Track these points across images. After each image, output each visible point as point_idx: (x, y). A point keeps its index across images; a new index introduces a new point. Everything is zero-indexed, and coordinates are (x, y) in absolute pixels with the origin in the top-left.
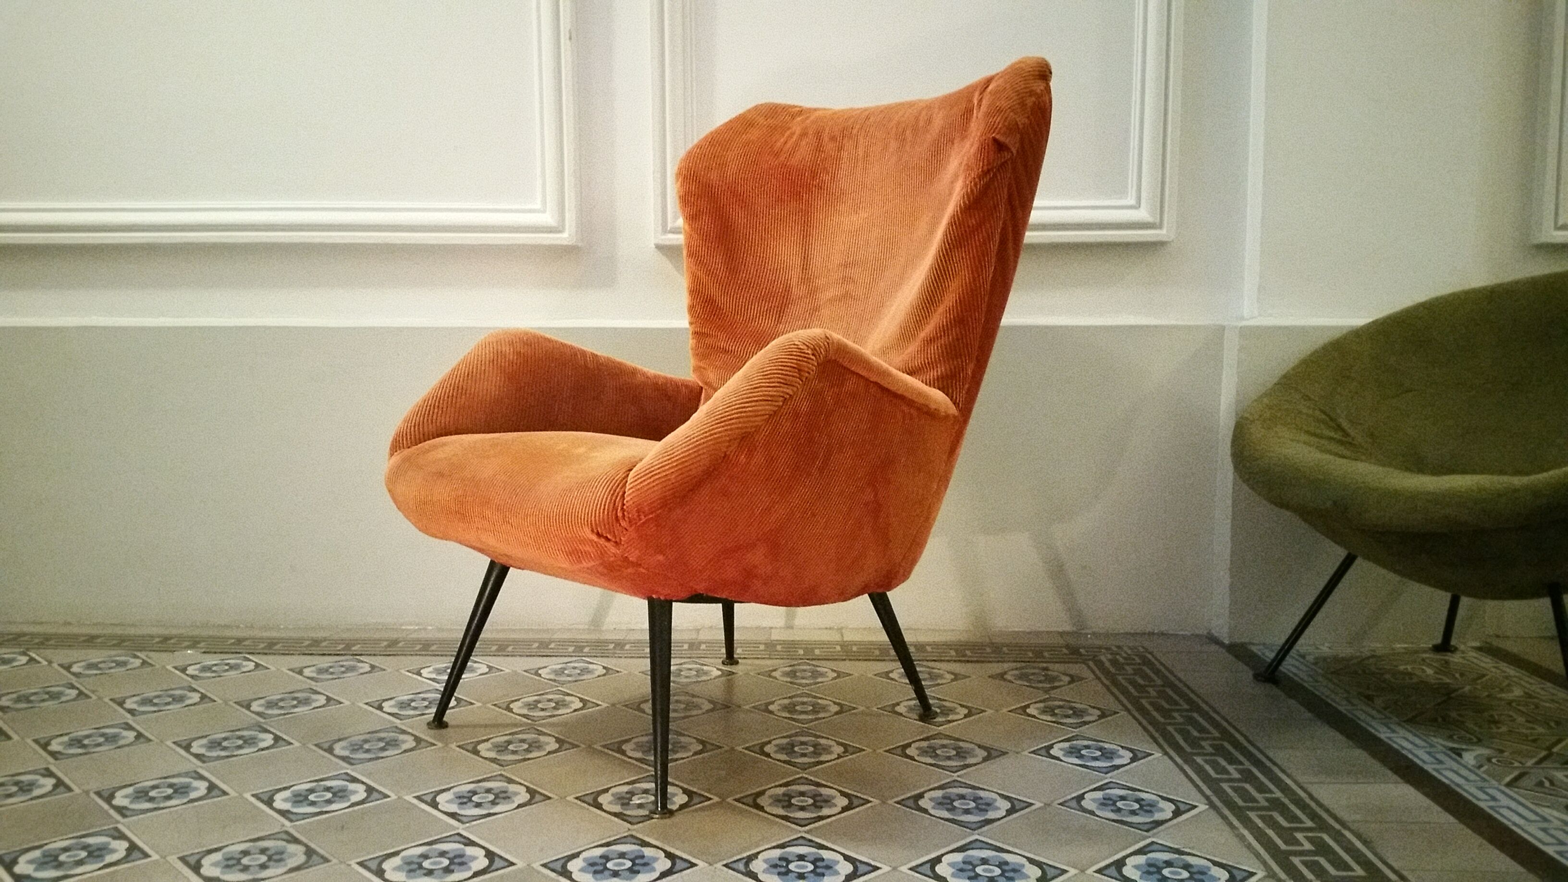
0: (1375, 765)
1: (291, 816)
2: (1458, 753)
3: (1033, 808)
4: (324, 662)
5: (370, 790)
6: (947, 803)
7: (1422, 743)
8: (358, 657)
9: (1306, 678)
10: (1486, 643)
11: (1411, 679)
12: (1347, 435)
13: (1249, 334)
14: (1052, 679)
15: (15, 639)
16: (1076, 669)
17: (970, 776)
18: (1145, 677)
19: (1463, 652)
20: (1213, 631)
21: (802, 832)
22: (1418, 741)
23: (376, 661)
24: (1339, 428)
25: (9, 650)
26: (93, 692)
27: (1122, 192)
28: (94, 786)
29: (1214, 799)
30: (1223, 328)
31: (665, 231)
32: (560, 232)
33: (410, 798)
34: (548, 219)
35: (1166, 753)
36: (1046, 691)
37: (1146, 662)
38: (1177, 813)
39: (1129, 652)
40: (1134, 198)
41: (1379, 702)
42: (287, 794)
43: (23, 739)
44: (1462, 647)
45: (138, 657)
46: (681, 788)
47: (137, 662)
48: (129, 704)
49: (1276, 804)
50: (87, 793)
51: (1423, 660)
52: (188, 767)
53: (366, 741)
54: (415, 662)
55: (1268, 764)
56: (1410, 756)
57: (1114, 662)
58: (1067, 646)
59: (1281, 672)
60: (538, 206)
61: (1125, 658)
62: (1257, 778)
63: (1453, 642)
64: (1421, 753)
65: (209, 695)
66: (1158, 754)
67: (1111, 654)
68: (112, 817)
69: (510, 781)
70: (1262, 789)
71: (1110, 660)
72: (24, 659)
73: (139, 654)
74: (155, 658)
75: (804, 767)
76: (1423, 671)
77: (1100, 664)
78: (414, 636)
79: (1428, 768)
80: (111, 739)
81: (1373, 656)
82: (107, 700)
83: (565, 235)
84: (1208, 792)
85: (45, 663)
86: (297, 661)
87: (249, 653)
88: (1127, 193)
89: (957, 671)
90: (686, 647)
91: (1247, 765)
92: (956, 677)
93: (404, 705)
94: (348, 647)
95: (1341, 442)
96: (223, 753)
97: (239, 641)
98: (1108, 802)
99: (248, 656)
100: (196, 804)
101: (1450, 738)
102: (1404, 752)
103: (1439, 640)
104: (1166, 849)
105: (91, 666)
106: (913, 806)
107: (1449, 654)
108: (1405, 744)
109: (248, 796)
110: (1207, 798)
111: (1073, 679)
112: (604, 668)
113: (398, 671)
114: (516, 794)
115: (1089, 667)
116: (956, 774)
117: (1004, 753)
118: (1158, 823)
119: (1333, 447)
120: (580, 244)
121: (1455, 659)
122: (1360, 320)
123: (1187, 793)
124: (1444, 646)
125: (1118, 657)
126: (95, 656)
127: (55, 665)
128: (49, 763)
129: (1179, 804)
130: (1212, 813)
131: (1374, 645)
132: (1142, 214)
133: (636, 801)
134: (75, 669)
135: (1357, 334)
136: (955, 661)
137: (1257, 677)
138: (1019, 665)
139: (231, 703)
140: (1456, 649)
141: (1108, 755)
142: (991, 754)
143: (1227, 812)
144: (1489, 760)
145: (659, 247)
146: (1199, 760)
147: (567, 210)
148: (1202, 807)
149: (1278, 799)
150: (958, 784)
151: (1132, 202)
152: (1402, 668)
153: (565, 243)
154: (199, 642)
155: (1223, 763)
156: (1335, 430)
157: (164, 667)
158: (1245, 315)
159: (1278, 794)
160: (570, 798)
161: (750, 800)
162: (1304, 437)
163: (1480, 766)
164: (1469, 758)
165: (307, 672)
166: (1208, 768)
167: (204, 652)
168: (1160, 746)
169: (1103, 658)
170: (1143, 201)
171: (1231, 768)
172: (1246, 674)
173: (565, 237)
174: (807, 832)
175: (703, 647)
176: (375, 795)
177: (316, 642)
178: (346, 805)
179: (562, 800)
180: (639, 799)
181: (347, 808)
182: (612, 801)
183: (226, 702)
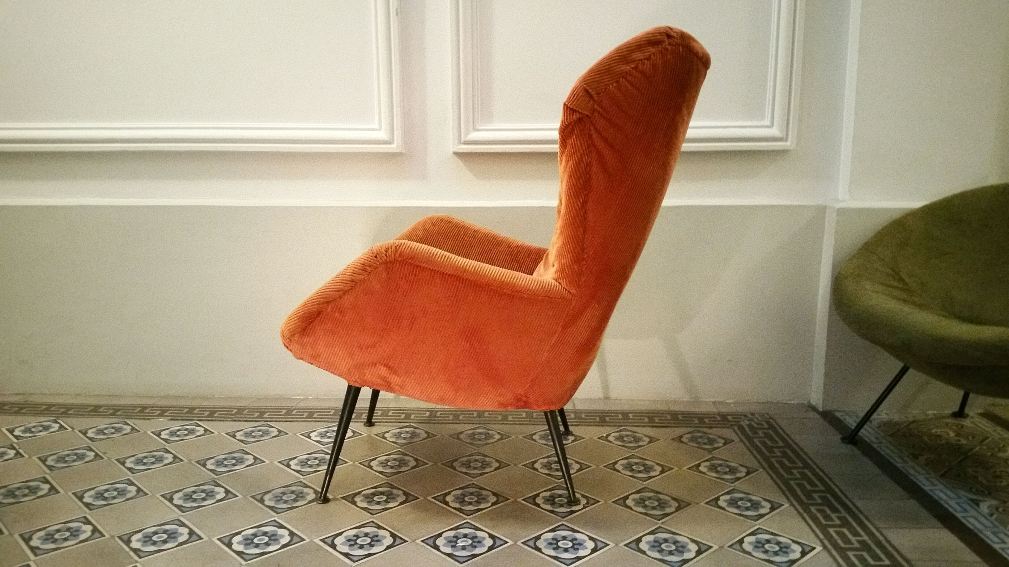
0: (924, 513)
1: (245, 556)
2: (976, 503)
3: (712, 550)
4: (248, 427)
5: (292, 534)
6: (657, 546)
7: (952, 495)
8: (269, 423)
9: (875, 440)
10: (986, 410)
11: (941, 441)
12: (907, 284)
13: (841, 212)
14: (711, 441)
15: (47, 409)
16: (728, 433)
17: (668, 523)
18: (771, 439)
19: (972, 418)
20: (812, 401)
22: (949, 493)
23: (281, 426)
24: (901, 280)
25: (47, 419)
26: (105, 453)
27: (763, 117)
28: (117, 533)
29: (826, 542)
30: (825, 208)
31: (460, 143)
32: (390, 143)
33: (317, 541)
34: (382, 135)
35: (792, 504)
36: (710, 451)
37: (771, 427)
38: (803, 554)
39: (760, 418)
40: (769, 119)
41: (922, 460)
42: (240, 538)
43: (66, 493)
44: (971, 414)
45: (128, 424)
46: (488, 533)
47: (128, 429)
48: (129, 464)
49: (864, 546)
50: (113, 537)
51: (947, 424)
52: (173, 516)
53: (284, 493)
54: (304, 427)
55: (857, 512)
56: (946, 506)
57: (751, 427)
58: (719, 414)
59: (860, 436)
60: (376, 126)
61: (757, 424)
62: (852, 526)
63: (967, 410)
64: (953, 503)
65: (178, 455)
66: (787, 505)
67: (748, 420)
68: (132, 558)
69: (379, 527)
70: (856, 534)
71: (748, 425)
72: (56, 426)
73: (128, 421)
74: (139, 424)
75: (562, 516)
76: (948, 434)
77: (741, 427)
78: (302, 404)
79: (959, 515)
80: (122, 493)
81: (914, 422)
82: (113, 460)
83: (394, 146)
84: (821, 536)
85: (70, 429)
86: (231, 426)
87: (198, 420)
88: (764, 119)
89: (652, 434)
90: (475, 414)
91: (844, 513)
92: (652, 440)
93: (304, 463)
94: (262, 413)
95: (902, 289)
96: (195, 505)
97: (192, 409)
98: (759, 545)
99: (198, 422)
100: (183, 547)
101: (970, 490)
102: (942, 502)
103: (956, 408)
105: (101, 432)
106: (636, 549)
107: (963, 419)
108: (942, 495)
109: (215, 540)
110: (821, 541)
111: (727, 442)
112: (426, 432)
113: (295, 434)
114: (384, 537)
115: (735, 431)
116: (660, 522)
117: (689, 504)
118: (793, 562)
119: (896, 293)
120: (404, 152)
121: (967, 422)
122: (917, 203)
123: (809, 539)
124: (960, 414)
125: (753, 423)
126: (102, 423)
127: (76, 431)
128: (86, 513)
129: (803, 546)
130: (826, 554)
131: (914, 413)
132: (775, 132)
133: (460, 543)
134: (90, 434)
135: (914, 214)
136: (649, 426)
137: (843, 439)
138: (692, 429)
139: (193, 462)
140: (968, 416)
141: (755, 506)
142: (681, 505)
143: (834, 552)
144: (997, 509)
145: (457, 154)
146: (813, 509)
147: (395, 130)
148: (819, 548)
149: (864, 541)
150: (663, 530)
151: (767, 122)
152: (933, 431)
153: (394, 151)
154: (165, 411)
155: (829, 512)
156: (898, 281)
157: (145, 432)
158: (840, 198)
159: (866, 538)
161: (532, 543)
162: (880, 288)
163: (992, 515)
164: (984, 507)
165: (239, 435)
166: (819, 515)
167: (171, 420)
168: (788, 499)
169: (742, 423)
170: (775, 124)
171: (834, 516)
172: (837, 438)
173: (393, 148)
175: (486, 414)
176: (296, 539)
177: (240, 410)
178: (278, 547)
179: (413, 543)
180: (462, 542)
181: (280, 549)
182: (445, 544)
183: (190, 461)
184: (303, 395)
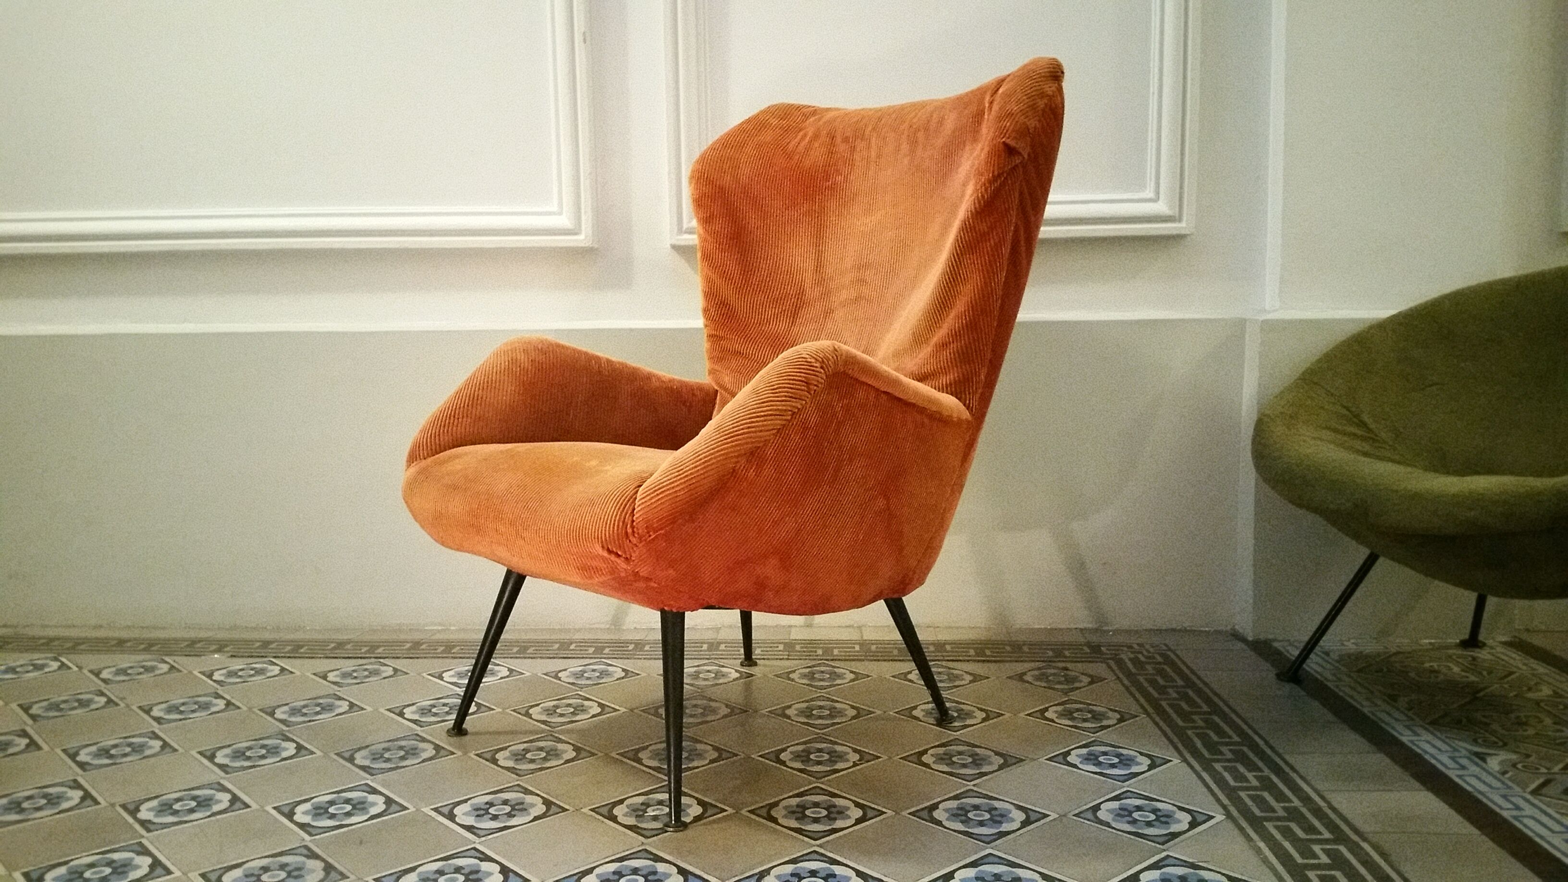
0: (1396, 770)
1: (310, 829)
2: (1482, 757)
3: (1050, 818)
4: (348, 665)
5: (389, 801)
6: (961, 814)
7: (1444, 747)
8: (382, 660)
9: (1330, 677)
10: (1515, 637)
11: (1437, 677)
12: (1370, 430)
13: (1269, 327)
14: (1069, 680)
15: (47, 644)
16: (1099, 669)
17: (984, 785)
18: (1165, 676)
19: (1492, 648)
20: (1237, 627)
21: (814, 845)
22: (1439, 744)
23: (399, 664)
24: (1363, 424)
25: (43, 656)
26: (122, 699)
27: (1142, 187)
28: (121, 799)
29: (1232, 809)
30: (1245, 320)
31: (680, 231)
32: (576, 234)
33: (427, 810)
34: (564, 221)
35: (1185, 760)
36: (1066, 693)
37: (1168, 660)
38: (1193, 825)
39: (1152, 650)
40: (1152, 189)
41: (1403, 702)
42: (307, 806)
43: (53, 749)
44: (1490, 642)
45: (166, 662)
46: (696, 799)
47: (165, 668)
48: (156, 712)
49: (1294, 815)
50: (113, 805)
51: (1450, 657)
52: (213, 778)
53: (387, 750)
54: (437, 665)
55: (1287, 769)
56: (1433, 761)
57: (1135, 661)
58: (1088, 644)
59: (1304, 669)
60: (555, 209)
61: (1147, 657)
62: (1276, 786)
63: (1481, 637)
64: (1445, 759)
65: (233, 701)
66: (1176, 761)
67: (1132, 652)
68: (136, 831)
69: (527, 792)
70: (1280, 797)
71: (1130, 659)
72: (55, 665)
73: (167, 659)
74: (181, 661)
75: (819, 776)
76: (1450, 669)
77: (1120, 663)
78: (438, 636)
79: (1453, 774)
80: (138, 749)
81: (1398, 653)
82: (134, 708)
83: (582, 237)
84: (1226, 802)
85: (75, 669)
86: (323, 665)
87: (275, 657)
88: (1146, 188)
89: (976, 671)
90: (705, 647)
91: (1267, 772)
92: (976, 678)
93: (425, 711)
94: (372, 649)
95: (1364, 439)
96: (247, 764)
97: (266, 644)
98: (1124, 813)
99: (273, 660)
100: (218, 817)
101: (1475, 741)
102: (1427, 757)
103: (1465, 635)
104: (1182, 863)
105: (119, 672)
106: (927, 818)
107: (1478, 650)
108: (1427, 747)
109: (269, 809)
110: (1224, 807)
111: (1094, 680)
112: (624, 670)
113: (419, 674)
114: (533, 805)
115: (1110, 667)
116: (972, 783)
117: (1022, 760)
118: (1174, 835)
119: (1358, 444)
120: (596, 246)
121: (1483, 655)
122: (1384, 312)
123: (1204, 803)
124: (1472, 642)
125: (1140, 656)
126: (125, 661)
127: (85, 671)
128: (78, 775)
129: (1195, 814)
130: (1230, 825)
131: (1399, 641)
132: (1161, 207)
133: (651, 812)
134: (105, 675)
135: (1382, 326)
136: (975, 661)
137: (1278, 676)
138: (1041, 664)
139: (255, 710)
140: (1484, 644)
141: (1126, 762)
142: (1008, 761)
143: (1244, 824)
144: (1514, 765)
145: (675, 247)
146: (1218, 766)
147: (583, 211)
148: (1220, 817)
149: (1296, 809)
150: (975, 794)
151: (1150, 195)
152: (1427, 665)
153: (583, 245)
154: (226, 646)
155: (1242, 769)
156: (1358, 425)
157: (190, 672)
158: (1267, 308)
159: (1296, 803)
160: (585, 810)
161: (764, 812)
162: (1327, 434)
163: (1504, 773)
164: (1494, 764)
165: (331, 677)
166: (1226, 775)
167: (232, 656)
168: (1180, 753)
169: (1123, 656)
170: (1162, 196)
171: (1250, 776)
172: (1268, 673)
173: (582, 239)
174: (820, 846)
175: (722, 647)
176: (394, 807)
177: (340, 645)
178: (366, 817)
179: (578, 813)
180: (654, 811)
181: (366, 821)
182: (627, 813)
183: (250, 709)
184: (440, 624)
